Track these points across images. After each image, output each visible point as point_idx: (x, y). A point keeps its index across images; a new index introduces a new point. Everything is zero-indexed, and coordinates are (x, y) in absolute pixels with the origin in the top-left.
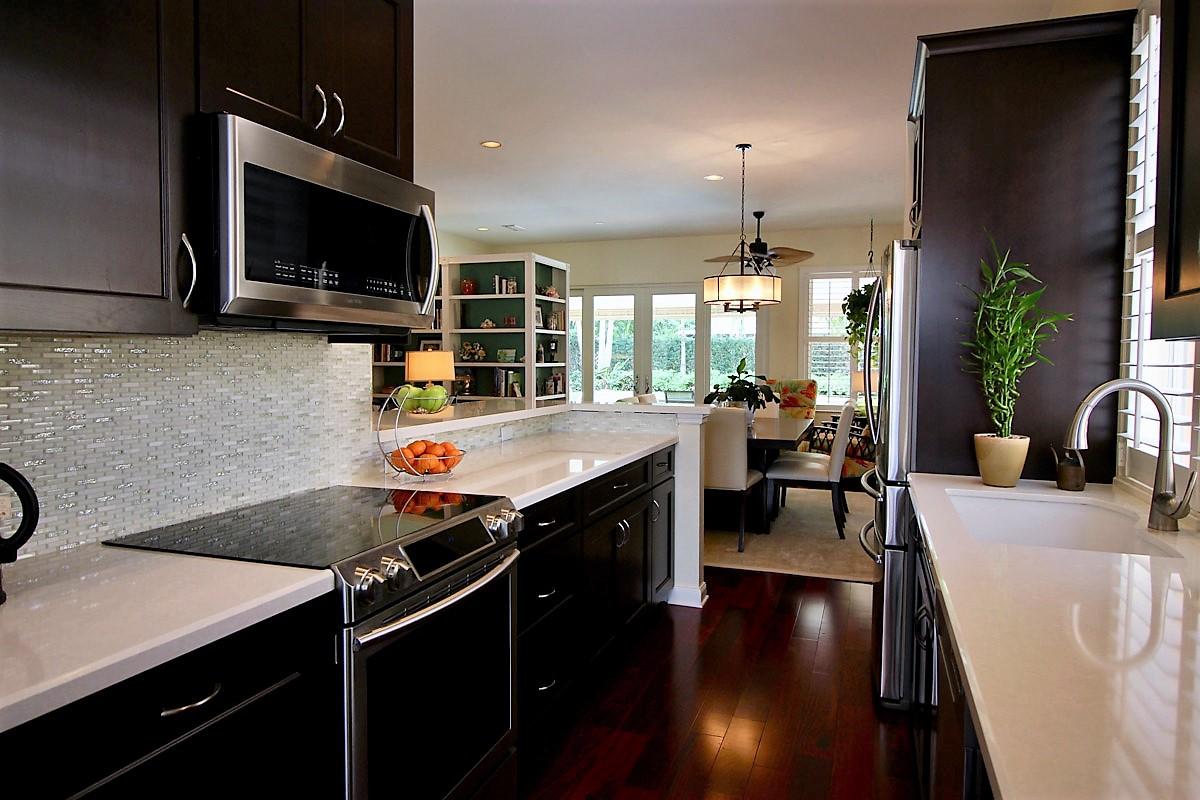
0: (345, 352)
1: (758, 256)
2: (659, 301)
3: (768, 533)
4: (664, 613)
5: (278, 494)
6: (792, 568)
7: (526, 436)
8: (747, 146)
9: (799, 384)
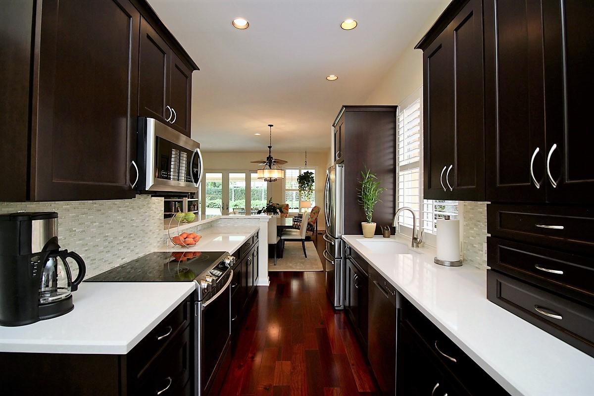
0: (156, 200)
1: (270, 162)
2: (231, 175)
3: (282, 257)
4: (256, 289)
5: (135, 257)
6: (294, 269)
7: (204, 229)
8: (272, 126)
9: (283, 205)
